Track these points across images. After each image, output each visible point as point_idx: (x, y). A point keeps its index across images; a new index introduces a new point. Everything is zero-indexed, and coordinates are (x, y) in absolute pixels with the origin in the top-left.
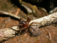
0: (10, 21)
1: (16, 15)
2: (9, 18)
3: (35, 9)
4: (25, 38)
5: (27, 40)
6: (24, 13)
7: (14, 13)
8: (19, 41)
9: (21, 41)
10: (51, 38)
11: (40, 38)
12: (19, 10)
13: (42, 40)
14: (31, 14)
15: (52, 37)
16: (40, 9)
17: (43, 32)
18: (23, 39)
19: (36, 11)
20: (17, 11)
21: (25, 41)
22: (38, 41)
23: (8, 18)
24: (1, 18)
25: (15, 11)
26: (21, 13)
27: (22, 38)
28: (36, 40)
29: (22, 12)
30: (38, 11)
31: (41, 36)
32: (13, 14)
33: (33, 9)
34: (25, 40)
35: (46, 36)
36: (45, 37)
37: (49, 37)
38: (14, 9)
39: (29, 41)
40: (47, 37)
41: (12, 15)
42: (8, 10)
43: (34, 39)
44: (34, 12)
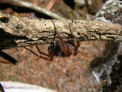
1: (47, 9)
2: (33, 15)
5: (68, 65)
6: (66, 5)
9: (54, 66)
14: (81, 7)
18: (58, 62)
19: (95, 2)
21: (62, 67)
23: (30, 15)
24: (16, 14)
26: (60, 4)
32: (42, 7)
34: (63, 65)
39: (71, 66)
41: (39, 9)
43: (84, 64)
44: (90, 2)
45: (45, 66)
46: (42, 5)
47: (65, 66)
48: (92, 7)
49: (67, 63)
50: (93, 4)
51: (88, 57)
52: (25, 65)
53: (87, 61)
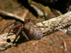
3: (48, 11)
4: (34, 48)
7: (20, 15)
8: (26, 51)
10: (66, 49)
11: (53, 48)
12: (27, 11)
13: (55, 52)
15: (68, 48)
16: (54, 11)
17: (56, 40)
18: (30, 49)
20: (24, 12)
22: (49, 52)
24: (4, 20)
25: (22, 13)
27: (29, 47)
28: (47, 51)
29: (31, 14)
30: (51, 13)
31: (53, 46)
33: (45, 11)
34: (33, 50)
35: (60, 46)
36: (59, 48)
37: (64, 48)
38: (20, 10)
39: (38, 51)
40: (62, 47)
41: (18, 17)
42: (13, 10)
43: (45, 50)
44: (46, 14)
51: (47, 45)
52: (9, 51)
53: (47, 48)
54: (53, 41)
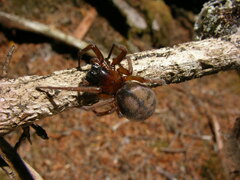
0: (52, 61)
1: (76, 38)
2: (48, 47)
3: (162, 16)
4: (114, 139)
5: (121, 150)
6: (112, 30)
7: (68, 26)
8: (88, 152)
9: (93, 152)
12: (91, 14)
13: (185, 153)
14: (140, 35)
17: (190, 115)
18: (102, 144)
19: (165, 25)
21: (111, 153)
22: (167, 153)
23: (43, 48)
24: (13, 46)
25: (73, 20)
27: (99, 138)
28: (159, 151)
29: (105, 24)
30: (173, 23)
31: (180, 134)
32: (66, 33)
33: (150, 15)
34: (112, 149)
35: (202, 134)
36: (200, 139)
37: (214, 139)
38: (69, 11)
39: (128, 152)
40: (208, 138)
41: (61, 35)
42: (42, 12)
43: (152, 147)
44: (156, 26)
45: (74, 153)
46: (66, 29)
47: (116, 151)
48: (159, 35)
49: (120, 145)
50: (161, 29)
51: (160, 132)
52: (32, 150)
53: (159, 139)
54: (180, 119)
